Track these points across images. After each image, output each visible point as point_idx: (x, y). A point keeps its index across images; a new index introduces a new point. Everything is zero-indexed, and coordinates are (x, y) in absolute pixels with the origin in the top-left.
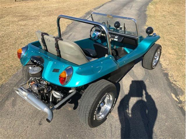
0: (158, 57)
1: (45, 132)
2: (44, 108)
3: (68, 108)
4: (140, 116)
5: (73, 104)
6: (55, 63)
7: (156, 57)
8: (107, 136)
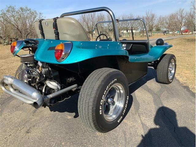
0: (174, 69)
1: (32, 140)
2: (33, 92)
3: (67, 117)
4: (162, 123)
5: (74, 113)
6: (52, 42)
7: (171, 69)
8: (119, 144)
